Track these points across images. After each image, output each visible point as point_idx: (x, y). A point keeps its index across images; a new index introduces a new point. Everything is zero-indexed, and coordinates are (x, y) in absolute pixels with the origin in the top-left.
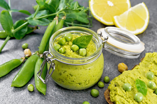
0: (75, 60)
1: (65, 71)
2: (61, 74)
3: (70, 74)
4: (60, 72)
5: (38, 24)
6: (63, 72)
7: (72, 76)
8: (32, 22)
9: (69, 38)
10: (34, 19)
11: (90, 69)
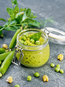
0: (35, 48)
1: (30, 56)
2: (27, 58)
3: (33, 57)
4: (26, 57)
5: (10, 30)
6: (29, 56)
7: (34, 58)
8: (7, 28)
9: (27, 36)
10: (8, 26)
11: (44, 52)
